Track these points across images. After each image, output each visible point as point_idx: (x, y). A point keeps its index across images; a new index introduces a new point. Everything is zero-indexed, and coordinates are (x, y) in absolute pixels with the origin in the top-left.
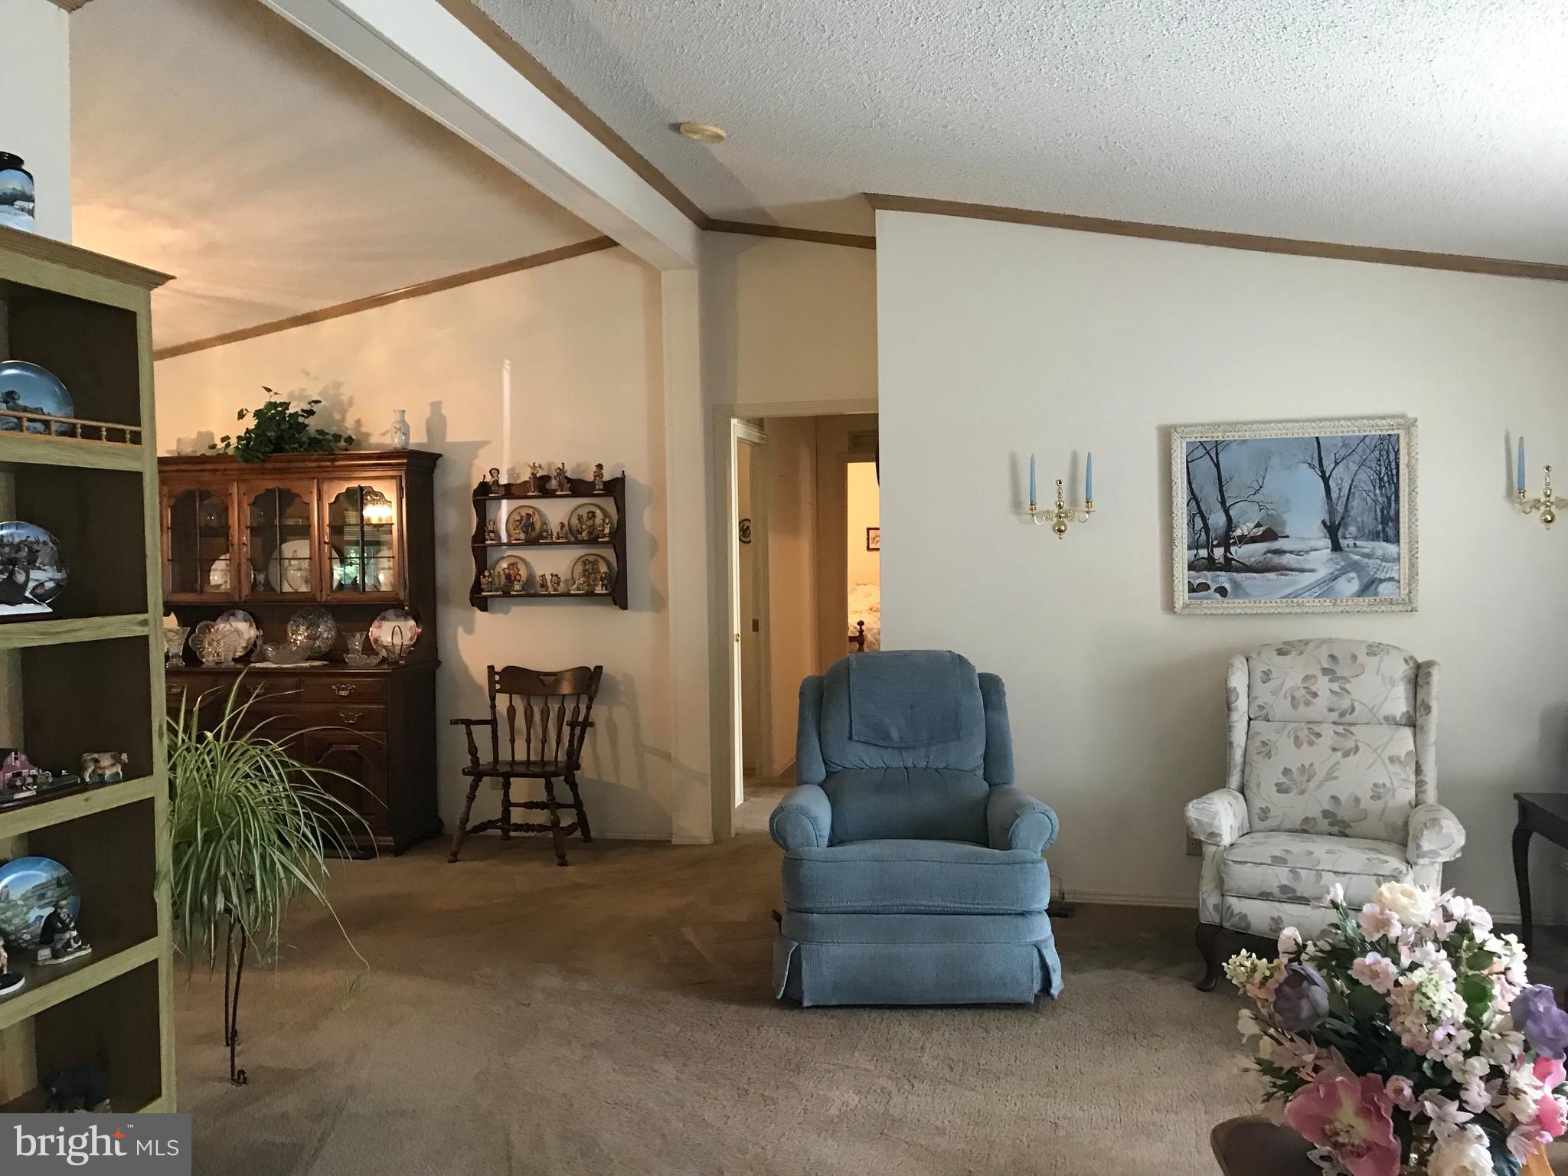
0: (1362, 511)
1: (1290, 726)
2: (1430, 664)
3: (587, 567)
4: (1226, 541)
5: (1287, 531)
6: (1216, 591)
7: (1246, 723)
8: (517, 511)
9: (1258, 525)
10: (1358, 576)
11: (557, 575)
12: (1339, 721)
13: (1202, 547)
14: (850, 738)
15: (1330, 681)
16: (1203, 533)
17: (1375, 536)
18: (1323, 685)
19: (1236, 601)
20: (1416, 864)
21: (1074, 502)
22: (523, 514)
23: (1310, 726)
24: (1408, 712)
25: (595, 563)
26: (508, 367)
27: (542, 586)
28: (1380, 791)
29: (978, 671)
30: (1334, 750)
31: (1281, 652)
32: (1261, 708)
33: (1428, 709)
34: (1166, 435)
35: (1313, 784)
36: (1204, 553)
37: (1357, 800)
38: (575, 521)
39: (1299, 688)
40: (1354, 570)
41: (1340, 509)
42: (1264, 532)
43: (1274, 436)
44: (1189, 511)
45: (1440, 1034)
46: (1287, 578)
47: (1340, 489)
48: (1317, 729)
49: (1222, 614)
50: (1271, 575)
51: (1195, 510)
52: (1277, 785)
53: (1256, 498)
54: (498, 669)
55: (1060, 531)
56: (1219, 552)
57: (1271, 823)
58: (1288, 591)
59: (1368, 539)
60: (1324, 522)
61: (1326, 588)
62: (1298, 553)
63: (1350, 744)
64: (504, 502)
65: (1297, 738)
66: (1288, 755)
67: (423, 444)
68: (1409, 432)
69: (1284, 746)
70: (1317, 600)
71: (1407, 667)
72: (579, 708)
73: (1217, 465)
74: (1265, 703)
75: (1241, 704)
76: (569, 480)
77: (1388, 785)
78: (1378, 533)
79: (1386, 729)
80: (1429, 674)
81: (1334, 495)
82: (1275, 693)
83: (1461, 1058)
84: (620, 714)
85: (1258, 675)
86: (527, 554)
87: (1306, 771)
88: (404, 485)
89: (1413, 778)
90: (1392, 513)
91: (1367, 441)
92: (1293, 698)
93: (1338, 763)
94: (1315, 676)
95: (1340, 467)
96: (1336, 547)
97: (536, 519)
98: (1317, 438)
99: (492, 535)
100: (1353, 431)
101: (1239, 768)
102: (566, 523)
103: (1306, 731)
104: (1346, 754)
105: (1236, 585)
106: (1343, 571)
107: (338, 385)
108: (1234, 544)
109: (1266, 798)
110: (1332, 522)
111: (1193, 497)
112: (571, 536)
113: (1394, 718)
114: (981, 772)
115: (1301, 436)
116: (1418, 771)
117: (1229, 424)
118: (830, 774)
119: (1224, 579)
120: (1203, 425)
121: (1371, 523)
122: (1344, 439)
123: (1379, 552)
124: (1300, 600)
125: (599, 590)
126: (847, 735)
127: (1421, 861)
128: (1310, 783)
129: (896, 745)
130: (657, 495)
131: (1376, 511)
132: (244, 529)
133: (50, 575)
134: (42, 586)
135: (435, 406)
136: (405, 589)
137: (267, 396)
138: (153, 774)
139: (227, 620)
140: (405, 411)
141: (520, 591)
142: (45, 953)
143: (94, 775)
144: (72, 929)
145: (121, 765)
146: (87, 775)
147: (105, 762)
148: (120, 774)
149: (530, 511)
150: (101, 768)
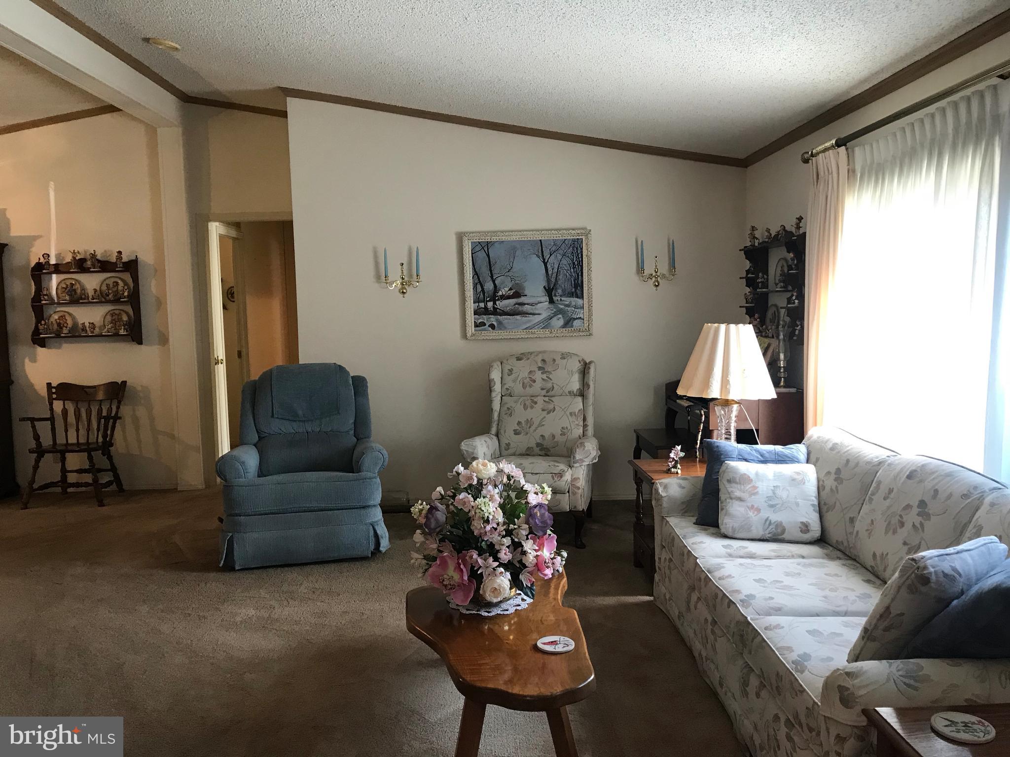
0: (564, 283)
1: (522, 399)
2: (590, 363)
3: (114, 318)
4: (494, 299)
5: (526, 292)
6: (489, 326)
7: (500, 398)
8: (64, 281)
9: (511, 289)
10: (563, 317)
11: (93, 323)
12: (547, 394)
13: (481, 302)
14: (273, 416)
15: (542, 373)
16: (481, 294)
17: (571, 295)
18: (538, 376)
19: (500, 332)
20: (573, 467)
21: (411, 276)
22: (68, 283)
23: (533, 398)
24: (580, 388)
25: (119, 315)
26: (53, 187)
27: (83, 330)
28: (565, 431)
29: (352, 374)
30: (543, 410)
31: (519, 359)
32: (507, 389)
33: (589, 386)
34: (460, 237)
35: (533, 428)
36: (482, 305)
37: (554, 436)
38: (104, 288)
39: (526, 378)
40: (560, 313)
41: (553, 280)
42: (514, 293)
43: (518, 239)
44: (474, 281)
45: (488, 528)
46: (526, 318)
47: (553, 269)
48: (535, 400)
49: (492, 339)
50: (518, 317)
51: (477, 281)
52: (514, 430)
53: (510, 274)
54: (54, 385)
55: (403, 293)
56: (490, 304)
57: (511, 451)
58: (528, 325)
59: (568, 297)
60: (544, 287)
61: (546, 324)
62: (532, 305)
63: (551, 407)
64: (54, 276)
65: (525, 404)
66: (521, 414)
68: (587, 238)
69: (519, 408)
70: (541, 330)
71: (580, 365)
72: (112, 408)
73: (488, 256)
74: (510, 387)
75: (497, 387)
76: (99, 261)
77: (569, 428)
78: (573, 293)
79: (569, 397)
80: (589, 368)
81: (550, 273)
82: (514, 381)
83: (499, 538)
84: (141, 412)
85: (506, 371)
86: (71, 309)
87: (529, 422)
89: (581, 423)
90: (580, 282)
91: (566, 242)
92: (523, 383)
93: (545, 417)
94: (535, 371)
95: (553, 256)
96: (551, 301)
97: (77, 287)
98: (541, 240)
99: (46, 297)
100: (559, 237)
101: (496, 423)
102: (98, 289)
103: (530, 401)
104: (549, 413)
105: (500, 323)
106: (555, 314)
108: (498, 300)
109: (509, 438)
110: (549, 288)
111: (476, 273)
112: (101, 298)
113: (573, 392)
114: (353, 432)
115: (532, 239)
116: (584, 419)
117: (494, 232)
118: (260, 438)
119: (493, 319)
120: (479, 232)
121: (569, 287)
122: (555, 241)
123: (573, 303)
124: (533, 331)
125: (122, 332)
126: (271, 414)
127: (576, 465)
128: (531, 429)
129: (301, 419)
130: (159, 271)
131: (571, 281)
135: (2, 212)
141: (67, 334)
149: (73, 281)
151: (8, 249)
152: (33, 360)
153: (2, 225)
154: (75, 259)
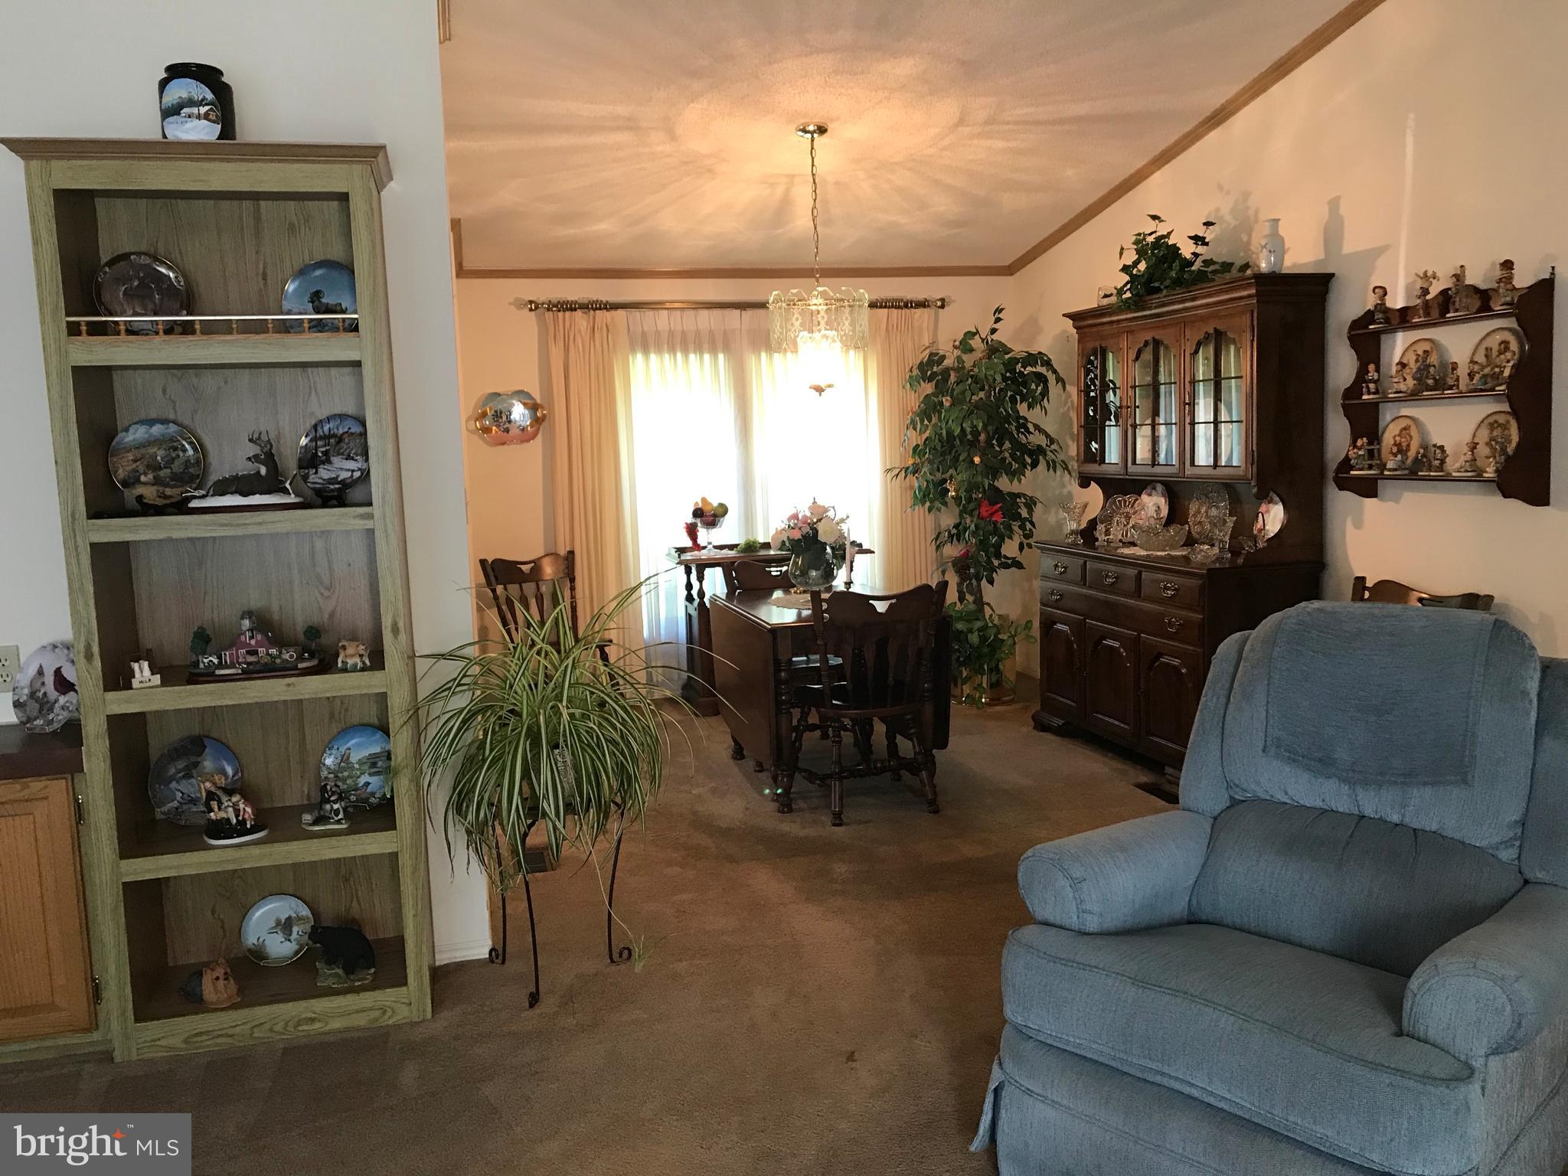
8: (1413, 348)
11: (1442, 448)
22: (1420, 352)
25: (1505, 427)
26: (1412, 124)
38: (1480, 356)
54: (1369, 584)
67: (1318, 262)
86: (1424, 413)
88: (1255, 323)
97: (1433, 359)
99: (1372, 386)
107: (1246, 195)
132: (1129, 389)
133: (359, 465)
134: (352, 476)
135: (1334, 204)
136: (1252, 465)
137: (1151, 226)
138: (384, 669)
139: (1150, 495)
140: (1278, 220)
141: (1395, 470)
142: (307, 817)
143: (343, 662)
144: (335, 802)
145: (361, 656)
146: (340, 660)
147: (350, 651)
148: (360, 665)
149: (1427, 346)
150: (346, 656)
151: (1334, 285)
152: (1358, 525)
153: (1332, 233)
154: (1425, 291)
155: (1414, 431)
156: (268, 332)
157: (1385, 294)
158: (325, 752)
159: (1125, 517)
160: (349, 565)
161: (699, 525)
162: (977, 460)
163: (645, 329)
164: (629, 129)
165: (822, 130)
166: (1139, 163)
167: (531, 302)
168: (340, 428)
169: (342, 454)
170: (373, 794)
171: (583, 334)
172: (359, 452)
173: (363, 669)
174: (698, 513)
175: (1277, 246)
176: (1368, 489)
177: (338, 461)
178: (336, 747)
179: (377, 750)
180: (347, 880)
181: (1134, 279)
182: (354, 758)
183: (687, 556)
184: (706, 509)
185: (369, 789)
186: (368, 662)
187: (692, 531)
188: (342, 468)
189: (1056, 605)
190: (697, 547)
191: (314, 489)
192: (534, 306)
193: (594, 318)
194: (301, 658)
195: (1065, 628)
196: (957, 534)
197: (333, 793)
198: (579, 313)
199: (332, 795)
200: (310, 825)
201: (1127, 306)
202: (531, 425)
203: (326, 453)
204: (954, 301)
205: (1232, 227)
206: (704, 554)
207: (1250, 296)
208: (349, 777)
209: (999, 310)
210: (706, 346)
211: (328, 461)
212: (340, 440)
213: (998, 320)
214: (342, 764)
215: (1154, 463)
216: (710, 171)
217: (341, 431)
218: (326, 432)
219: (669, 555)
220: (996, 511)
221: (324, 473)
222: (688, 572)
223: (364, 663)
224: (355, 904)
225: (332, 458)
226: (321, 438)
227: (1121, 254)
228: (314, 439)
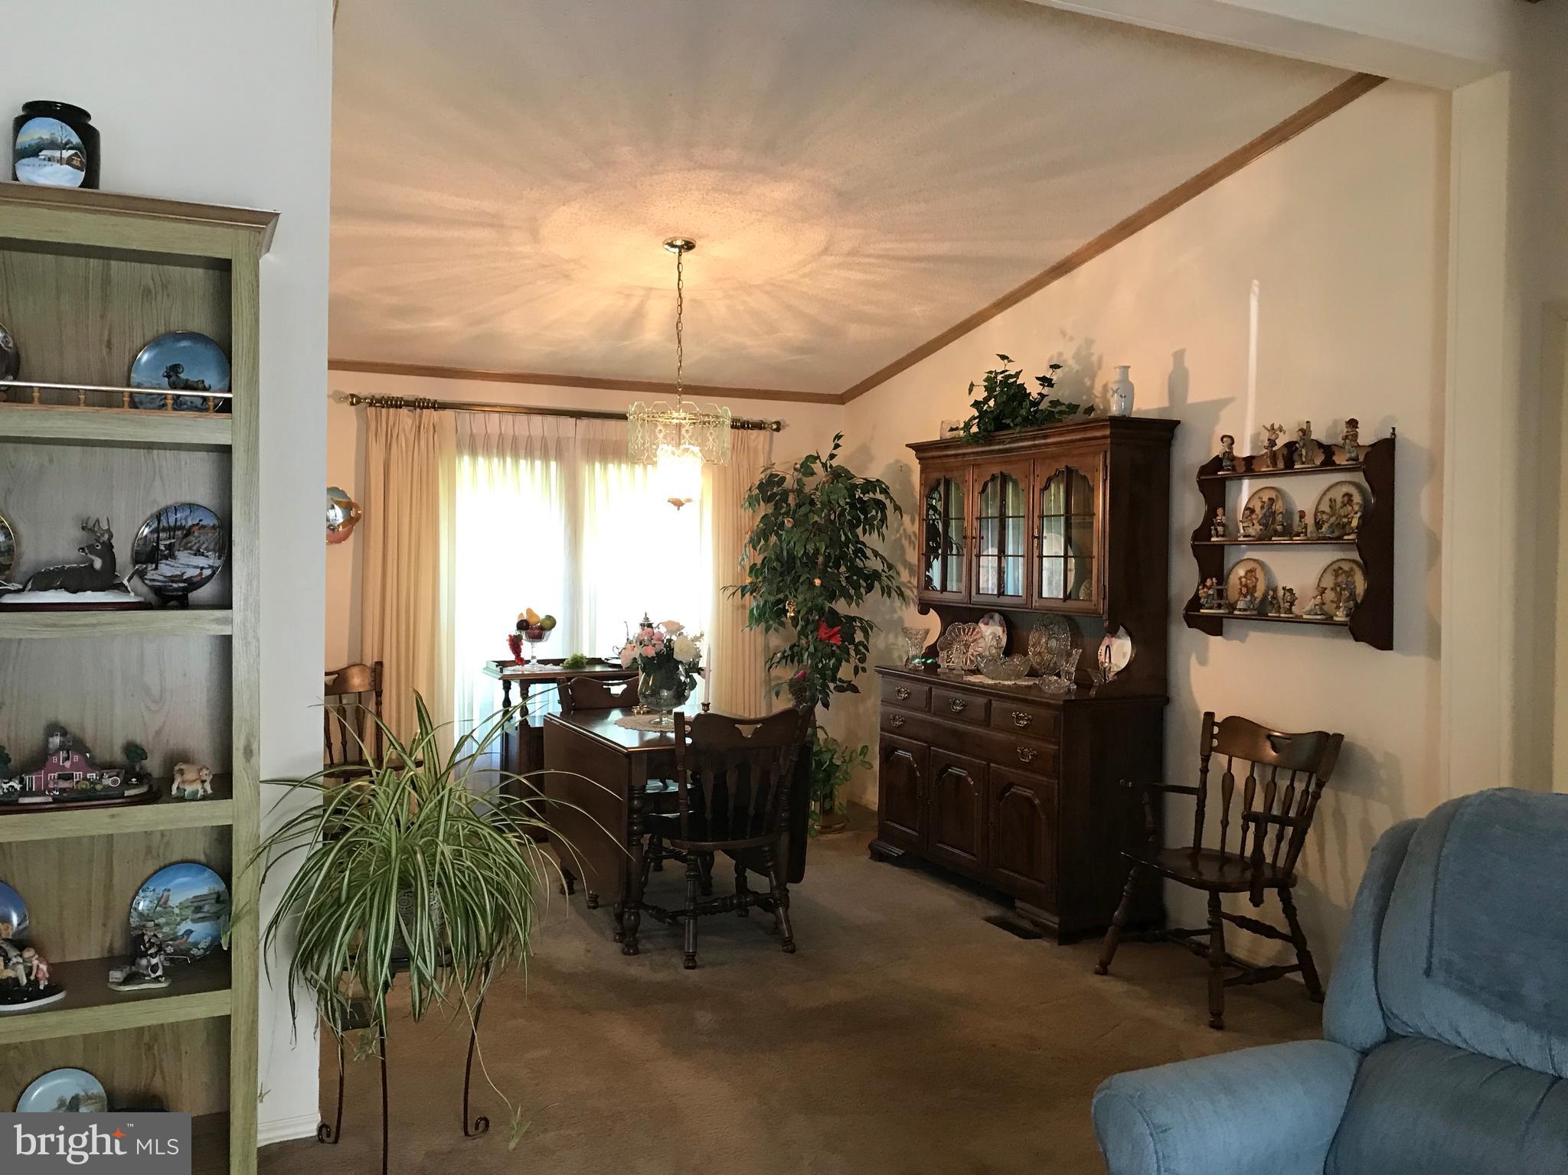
3: (1340, 579)
8: (1257, 497)
11: (1291, 590)
14: (1429, 969)
22: (1265, 499)
25: (1349, 574)
26: (1256, 289)
38: (1325, 507)
54: (1218, 719)
64: (1246, 483)
67: (1164, 409)
72: (1308, 793)
84: (1379, 815)
88: (1108, 461)
97: (1279, 506)
99: (1220, 529)
107: (1089, 342)
118: (1390, 1036)
126: (1424, 963)
132: (974, 520)
133: (211, 562)
134: (201, 574)
135: (1179, 356)
136: (1104, 599)
137: (999, 366)
138: (231, 798)
139: (987, 624)
140: (1129, 367)
141: (1245, 610)
142: (116, 975)
143: (178, 788)
144: (153, 956)
145: (203, 782)
146: (175, 787)
147: (191, 775)
148: (201, 792)
149: (1273, 495)
150: (183, 782)
151: (1178, 431)
152: (1203, 661)
153: (1177, 383)
154: (1272, 443)
155: (1259, 574)
156: (123, 407)
157: (1233, 443)
158: (137, 893)
159: (965, 645)
160: (185, 675)
161: (524, 637)
162: (817, 582)
163: (474, 431)
164: (492, 225)
165: (689, 246)
166: (983, 305)
167: (353, 396)
168: (189, 520)
169: (190, 549)
170: (195, 945)
171: (407, 434)
172: (211, 547)
173: (204, 798)
174: (523, 625)
175: (1127, 391)
176: (1214, 627)
177: (183, 557)
178: (151, 888)
179: (204, 891)
180: (150, 1048)
181: (982, 415)
182: (175, 900)
183: (508, 671)
184: (532, 621)
185: (191, 940)
186: (210, 791)
187: (515, 644)
188: (188, 564)
189: (897, 731)
190: (520, 661)
191: (152, 588)
192: (355, 400)
193: (421, 416)
194: (126, 783)
195: (908, 755)
196: (792, 655)
197: (152, 945)
198: (404, 411)
199: (150, 948)
200: (120, 984)
201: (974, 440)
202: (344, 524)
203: (170, 547)
204: (788, 425)
205: (1074, 371)
206: (527, 669)
207: (1104, 437)
208: (167, 924)
209: (838, 437)
210: (537, 453)
211: (172, 556)
212: (189, 532)
213: (837, 446)
214: (158, 908)
215: (1001, 592)
216: (567, 277)
217: (190, 523)
218: (172, 523)
219: (487, 668)
220: (834, 635)
221: (166, 569)
222: (507, 687)
223: (205, 791)
224: (158, 1076)
225: (177, 553)
226: (164, 530)
227: (970, 391)
228: (157, 531)
